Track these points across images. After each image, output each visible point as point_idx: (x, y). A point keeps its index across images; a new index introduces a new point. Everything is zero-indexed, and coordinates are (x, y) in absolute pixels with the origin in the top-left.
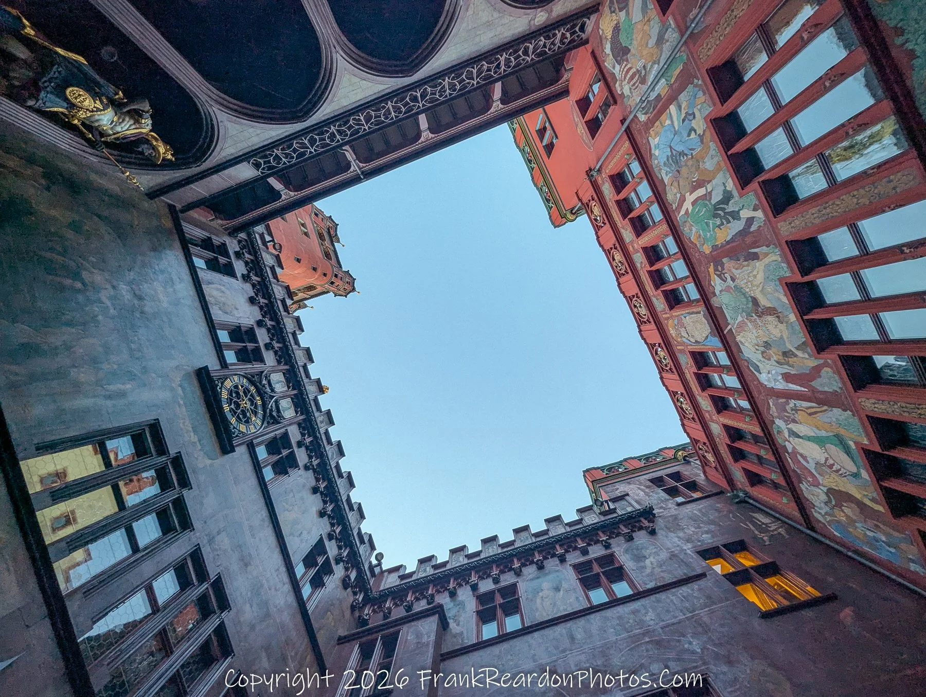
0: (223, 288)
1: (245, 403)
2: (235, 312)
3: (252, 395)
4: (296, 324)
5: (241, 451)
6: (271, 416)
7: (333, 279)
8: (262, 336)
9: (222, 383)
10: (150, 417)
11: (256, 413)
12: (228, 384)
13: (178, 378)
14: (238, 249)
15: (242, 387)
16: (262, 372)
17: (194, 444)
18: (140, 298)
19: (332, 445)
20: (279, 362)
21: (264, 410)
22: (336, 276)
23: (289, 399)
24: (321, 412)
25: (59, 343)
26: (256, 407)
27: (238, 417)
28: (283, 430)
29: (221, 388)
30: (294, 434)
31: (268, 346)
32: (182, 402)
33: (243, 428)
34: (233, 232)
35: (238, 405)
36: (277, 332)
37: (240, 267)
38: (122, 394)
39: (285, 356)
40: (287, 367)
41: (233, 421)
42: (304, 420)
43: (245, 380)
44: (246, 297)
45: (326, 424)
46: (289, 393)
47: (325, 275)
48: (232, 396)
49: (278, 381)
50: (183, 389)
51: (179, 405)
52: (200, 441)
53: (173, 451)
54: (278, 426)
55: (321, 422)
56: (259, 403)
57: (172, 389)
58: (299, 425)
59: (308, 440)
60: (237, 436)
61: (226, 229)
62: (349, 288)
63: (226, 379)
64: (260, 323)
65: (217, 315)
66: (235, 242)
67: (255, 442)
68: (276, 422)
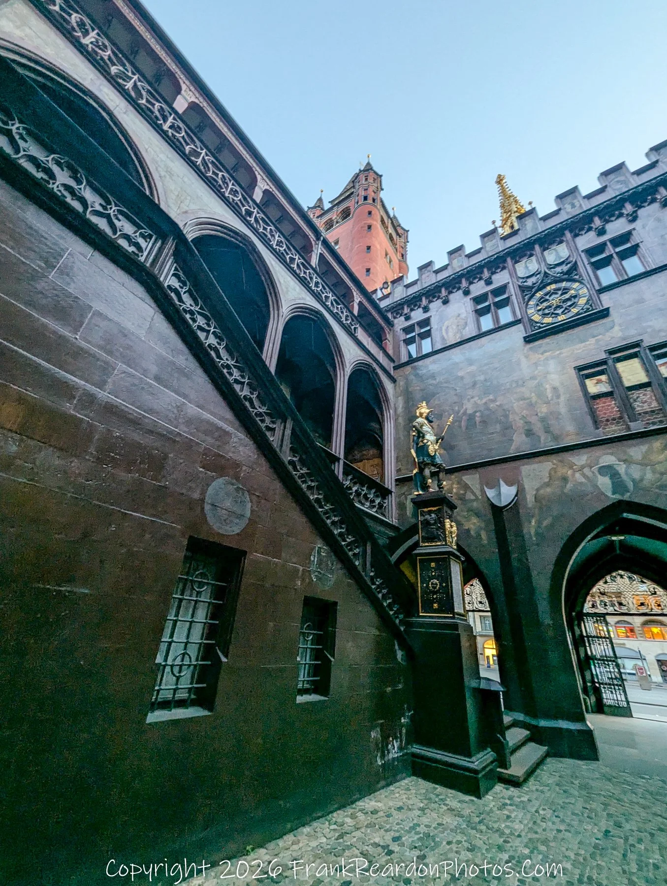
0: (444, 328)
1: (555, 300)
2: (463, 316)
3: (546, 295)
4: (456, 254)
5: (607, 300)
6: (569, 272)
7: (370, 201)
8: (478, 288)
9: (537, 323)
10: (573, 373)
11: (566, 290)
12: (537, 318)
13: (535, 357)
14: (402, 318)
15: (538, 305)
16: (520, 286)
17: (597, 341)
18: (474, 384)
19: (606, 187)
20: (504, 268)
21: (562, 281)
22: (366, 198)
23: (546, 253)
24: (560, 209)
25: (522, 422)
26: (559, 289)
27: (570, 306)
28: (583, 255)
29: (542, 324)
30: (588, 240)
31: (489, 282)
32: (558, 352)
33: (582, 301)
34: (390, 324)
35: (558, 307)
36: (472, 274)
37: (418, 315)
38: (555, 389)
39: (496, 263)
40: (509, 260)
41: (575, 311)
42: (571, 231)
43: (531, 303)
44: (444, 307)
45: (576, 197)
46: (539, 255)
47: (370, 213)
48: (549, 314)
49: (527, 267)
50: (545, 352)
51: (560, 354)
52: (594, 337)
53: (603, 356)
54: (580, 264)
55: (573, 206)
56: (553, 286)
57: (547, 359)
58: (576, 235)
59: (597, 222)
60: (591, 306)
61: (390, 330)
62: (371, 176)
63: (532, 320)
64: (467, 293)
65: (470, 331)
66: (396, 321)
67: (597, 288)
68: (575, 267)
